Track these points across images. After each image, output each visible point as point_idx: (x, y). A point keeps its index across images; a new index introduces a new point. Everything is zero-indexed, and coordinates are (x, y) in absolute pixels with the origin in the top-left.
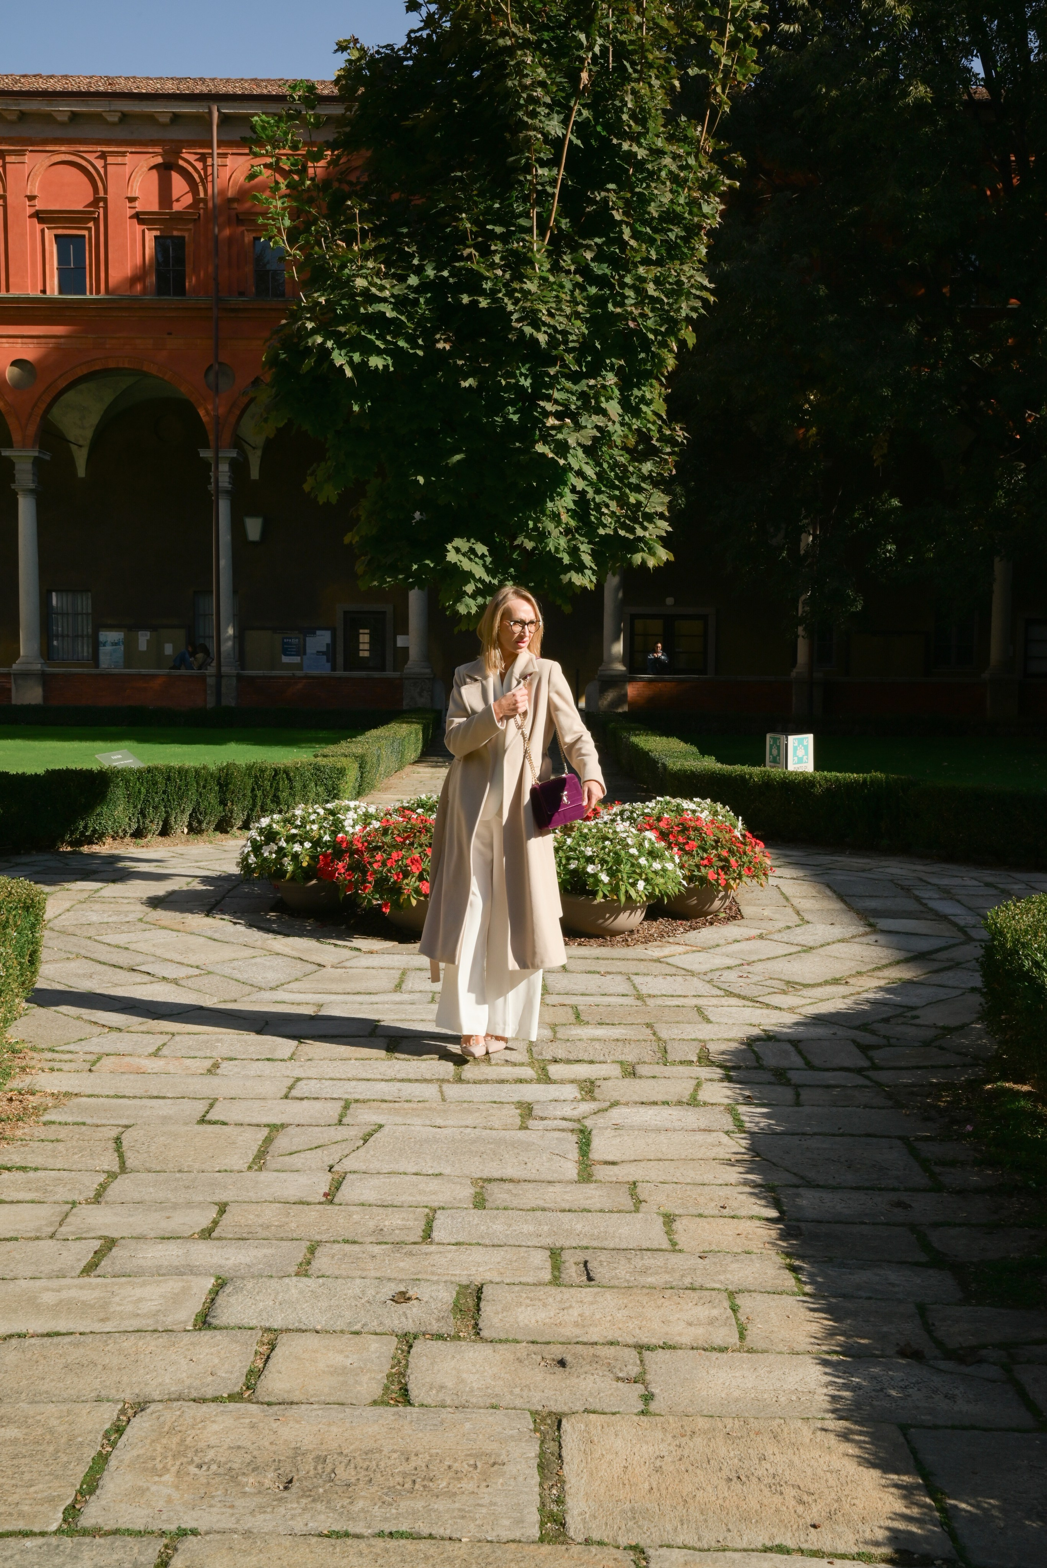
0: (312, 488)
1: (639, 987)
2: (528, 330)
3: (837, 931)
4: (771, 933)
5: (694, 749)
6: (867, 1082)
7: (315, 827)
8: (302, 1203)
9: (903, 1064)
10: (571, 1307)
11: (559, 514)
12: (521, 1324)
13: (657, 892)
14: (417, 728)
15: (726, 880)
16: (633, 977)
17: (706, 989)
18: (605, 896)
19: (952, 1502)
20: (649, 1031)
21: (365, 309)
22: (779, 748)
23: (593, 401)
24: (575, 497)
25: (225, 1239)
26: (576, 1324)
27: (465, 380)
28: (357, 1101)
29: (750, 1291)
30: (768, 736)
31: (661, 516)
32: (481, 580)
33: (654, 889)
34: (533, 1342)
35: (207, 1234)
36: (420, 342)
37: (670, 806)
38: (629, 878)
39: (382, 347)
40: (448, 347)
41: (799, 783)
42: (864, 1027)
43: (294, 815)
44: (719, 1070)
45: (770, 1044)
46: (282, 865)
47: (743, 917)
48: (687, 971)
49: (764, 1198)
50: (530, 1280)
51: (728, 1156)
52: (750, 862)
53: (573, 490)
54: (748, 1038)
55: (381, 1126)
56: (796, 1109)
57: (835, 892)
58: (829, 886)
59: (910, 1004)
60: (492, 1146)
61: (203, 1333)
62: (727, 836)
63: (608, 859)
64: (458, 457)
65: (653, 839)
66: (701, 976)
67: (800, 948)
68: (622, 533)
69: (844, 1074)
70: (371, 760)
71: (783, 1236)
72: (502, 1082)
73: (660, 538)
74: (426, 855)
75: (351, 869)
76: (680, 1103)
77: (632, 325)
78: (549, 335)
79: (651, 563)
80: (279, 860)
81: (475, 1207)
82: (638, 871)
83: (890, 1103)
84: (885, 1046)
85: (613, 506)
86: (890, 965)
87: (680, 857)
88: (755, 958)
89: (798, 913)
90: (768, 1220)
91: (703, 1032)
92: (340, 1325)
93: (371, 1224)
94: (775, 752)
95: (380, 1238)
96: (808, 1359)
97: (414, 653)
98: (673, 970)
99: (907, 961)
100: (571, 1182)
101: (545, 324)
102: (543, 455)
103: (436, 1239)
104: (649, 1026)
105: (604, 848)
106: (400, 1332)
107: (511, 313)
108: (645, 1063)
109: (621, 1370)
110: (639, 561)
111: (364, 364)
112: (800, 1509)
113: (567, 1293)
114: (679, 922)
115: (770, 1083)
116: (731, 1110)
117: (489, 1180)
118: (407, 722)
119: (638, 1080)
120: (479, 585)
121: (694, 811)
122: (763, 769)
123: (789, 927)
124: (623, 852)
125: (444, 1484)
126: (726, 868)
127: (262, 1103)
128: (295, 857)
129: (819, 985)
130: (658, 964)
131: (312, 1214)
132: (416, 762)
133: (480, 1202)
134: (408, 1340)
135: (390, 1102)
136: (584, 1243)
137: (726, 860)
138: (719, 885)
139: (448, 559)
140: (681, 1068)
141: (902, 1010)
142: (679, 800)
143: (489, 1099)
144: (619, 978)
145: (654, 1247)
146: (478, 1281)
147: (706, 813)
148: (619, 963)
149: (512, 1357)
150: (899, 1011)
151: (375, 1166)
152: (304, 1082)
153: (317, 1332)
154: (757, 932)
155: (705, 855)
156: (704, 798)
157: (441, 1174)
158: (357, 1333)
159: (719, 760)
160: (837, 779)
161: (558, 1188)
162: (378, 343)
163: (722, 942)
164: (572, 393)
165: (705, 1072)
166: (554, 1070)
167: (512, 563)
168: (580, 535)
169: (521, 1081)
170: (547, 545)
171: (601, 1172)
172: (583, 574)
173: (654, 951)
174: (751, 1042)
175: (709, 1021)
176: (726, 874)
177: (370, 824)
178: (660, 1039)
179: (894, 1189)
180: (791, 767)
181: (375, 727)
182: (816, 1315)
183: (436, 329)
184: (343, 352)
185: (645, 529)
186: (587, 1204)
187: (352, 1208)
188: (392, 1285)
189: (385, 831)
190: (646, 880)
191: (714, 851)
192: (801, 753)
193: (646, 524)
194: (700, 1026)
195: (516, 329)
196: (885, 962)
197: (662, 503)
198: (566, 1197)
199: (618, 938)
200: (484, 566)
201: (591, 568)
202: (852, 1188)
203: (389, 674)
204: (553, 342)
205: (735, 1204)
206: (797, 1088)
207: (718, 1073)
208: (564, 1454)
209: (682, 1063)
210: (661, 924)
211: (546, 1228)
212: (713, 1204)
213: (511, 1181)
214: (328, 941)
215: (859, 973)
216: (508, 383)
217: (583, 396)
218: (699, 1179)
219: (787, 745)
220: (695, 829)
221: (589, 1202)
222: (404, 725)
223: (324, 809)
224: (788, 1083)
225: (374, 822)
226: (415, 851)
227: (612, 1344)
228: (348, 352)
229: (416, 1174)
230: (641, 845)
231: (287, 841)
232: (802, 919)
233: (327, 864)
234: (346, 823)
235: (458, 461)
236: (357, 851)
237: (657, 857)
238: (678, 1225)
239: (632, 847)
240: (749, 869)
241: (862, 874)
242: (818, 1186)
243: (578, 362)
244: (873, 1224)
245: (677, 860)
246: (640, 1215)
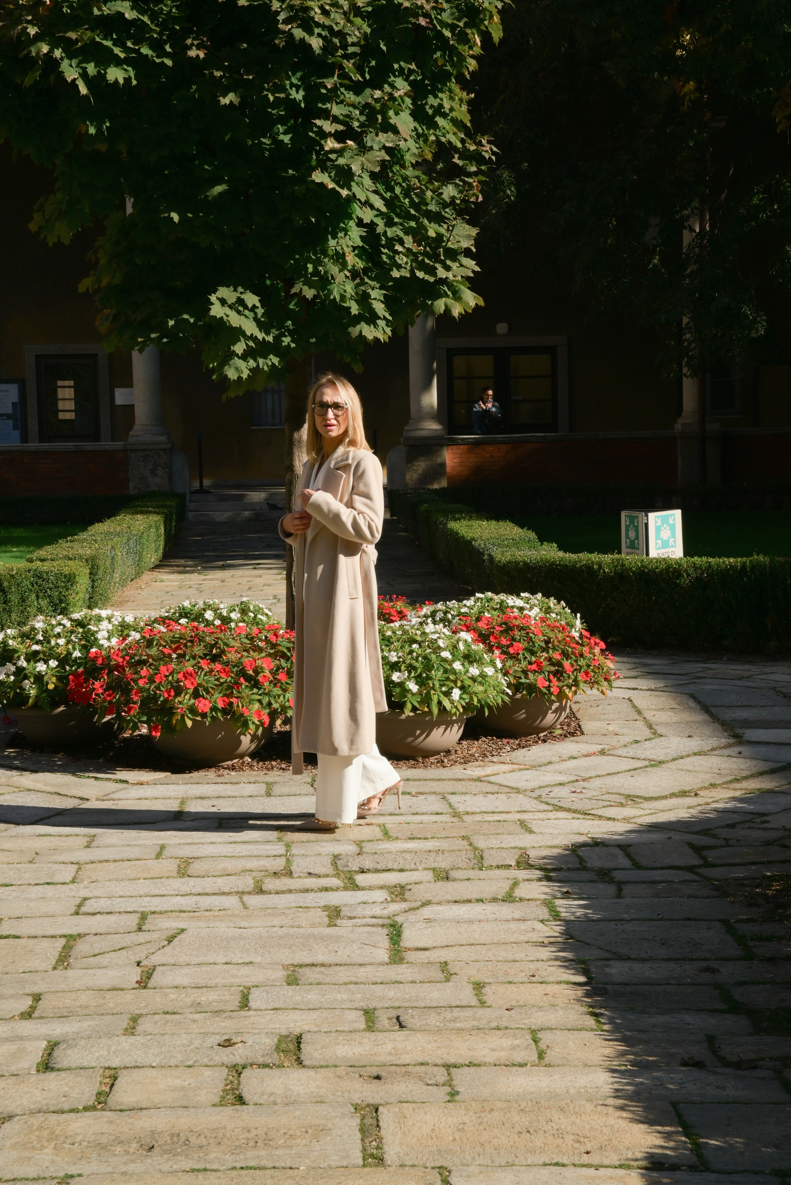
0: (41, 228)
1: (456, 805)
2: (299, 33)
3: (695, 744)
4: (614, 748)
5: (532, 535)
6: (696, 878)
7: (62, 641)
8: (115, 989)
9: (738, 861)
10: (384, 1043)
11: (344, 254)
12: (339, 1056)
13: (475, 702)
14: (156, 519)
15: (560, 688)
16: (449, 797)
17: (533, 804)
18: (414, 709)
19: (705, 1140)
20: (465, 843)
21: (100, 9)
22: (637, 531)
23: (379, 117)
24: (362, 232)
25: (47, 1017)
26: (390, 1054)
27: (225, 96)
28: (154, 913)
29: (552, 1029)
30: (623, 514)
31: (467, 253)
32: (253, 338)
33: (471, 699)
34: (351, 1066)
35: (28, 1015)
36: (168, 48)
37: (492, 604)
38: (442, 686)
39: (122, 55)
40: (202, 55)
41: (661, 573)
42: (705, 832)
43: (33, 629)
44: (538, 872)
45: (597, 849)
46: (23, 689)
47: (582, 733)
48: (513, 788)
49: (574, 968)
50: (346, 1028)
51: (541, 940)
52: (588, 666)
53: (360, 223)
54: (572, 845)
55: (183, 930)
56: (617, 900)
57: (699, 703)
58: (693, 697)
59: (764, 811)
60: (301, 940)
61: (47, 1074)
62: (560, 636)
63: (417, 665)
64: (219, 189)
65: (470, 640)
66: (528, 793)
67: (647, 763)
68: (420, 274)
69: (672, 872)
70: (104, 563)
71: (588, 995)
72: (307, 891)
73: (468, 279)
74: (200, 668)
75: (110, 688)
76: (495, 900)
77: (422, 21)
78: (324, 38)
79: (457, 311)
80: (18, 683)
81: (289, 984)
82: (452, 677)
83: (717, 893)
84: (722, 846)
85: (409, 241)
86: (752, 776)
87: (503, 662)
88: (593, 774)
89: (650, 727)
90: (575, 984)
91: (525, 841)
92: (173, 1062)
93: (188, 1000)
94: (632, 535)
95: (198, 1008)
96: (599, 1069)
97: (142, 414)
98: (496, 788)
99: (772, 772)
100: (382, 964)
101: (318, 25)
102: (322, 185)
103: (254, 1007)
104: (464, 838)
105: (411, 652)
106: (229, 1064)
107: (277, 13)
108: (459, 868)
109: (430, 1079)
110: (442, 309)
111: (101, 77)
112: (577, 1145)
113: (380, 1036)
114: (505, 741)
115: (592, 881)
116: (548, 904)
117: (301, 966)
118: (142, 513)
119: (451, 883)
120: (251, 344)
121: (521, 609)
122: (616, 556)
123: (637, 742)
124: (433, 657)
125: (282, 1141)
126: (559, 674)
127: (52, 919)
128: (39, 678)
129: (665, 797)
130: (479, 783)
131: (129, 996)
132: (157, 567)
133: (292, 981)
134: (237, 1070)
135: (189, 912)
136: (397, 1004)
137: (559, 664)
138: (551, 694)
139: (212, 313)
140: (498, 872)
141: (752, 816)
142: (502, 596)
143: (294, 905)
144: (432, 798)
145: (463, 1005)
146: (297, 1032)
147: (536, 610)
148: (432, 783)
149: (333, 1075)
150: (749, 817)
151: (183, 959)
152: (92, 901)
153: (153, 1067)
154: (597, 748)
155: (534, 659)
156: (533, 593)
157: (251, 963)
158: (190, 1067)
159: (562, 547)
160: (710, 566)
161: (370, 969)
162: (117, 50)
163: (556, 759)
164: (354, 106)
165: (522, 874)
166: (360, 879)
167: (289, 315)
168: (370, 278)
169: (326, 889)
170: (330, 292)
171: (411, 956)
172: (376, 326)
173: (474, 770)
174: (575, 849)
175: (531, 832)
176: (559, 680)
177: (128, 635)
178: (476, 849)
179: (705, 959)
180: (654, 553)
181: (100, 521)
182: (611, 1043)
183: (186, 32)
184: (74, 62)
185: (448, 268)
186: (399, 978)
187: (166, 990)
188: (218, 1037)
189: (149, 643)
190: (462, 688)
191: (545, 654)
192: (665, 534)
193: (448, 262)
194: (521, 836)
195: (284, 32)
196: (744, 774)
197: (469, 237)
198: (378, 974)
199: (432, 759)
200: (256, 319)
201: (385, 318)
202: (663, 960)
203: (106, 444)
204: (328, 48)
205: (544, 973)
206: (620, 885)
207: (538, 873)
208: (381, 1124)
209: (498, 867)
210: (483, 743)
211: (359, 996)
212: (523, 974)
213: (323, 965)
214: (87, 774)
215: (713, 786)
216: (276, 98)
217: (366, 108)
218: (510, 957)
219: (647, 525)
220: (521, 629)
221: (400, 976)
222: (139, 517)
223: (71, 620)
224: (612, 881)
225: (133, 633)
226: (187, 664)
227: (422, 1064)
228: (80, 62)
229: (227, 963)
230: (455, 647)
231: (28, 661)
232: (655, 733)
233: (79, 685)
234: (99, 636)
235: (220, 194)
236: (117, 667)
237: (475, 661)
238: (487, 990)
239: (444, 649)
240: (587, 673)
241: (737, 682)
242: (629, 959)
243: (360, 69)
244: (679, 985)
245: (499, 665)
246: (450, 984)
